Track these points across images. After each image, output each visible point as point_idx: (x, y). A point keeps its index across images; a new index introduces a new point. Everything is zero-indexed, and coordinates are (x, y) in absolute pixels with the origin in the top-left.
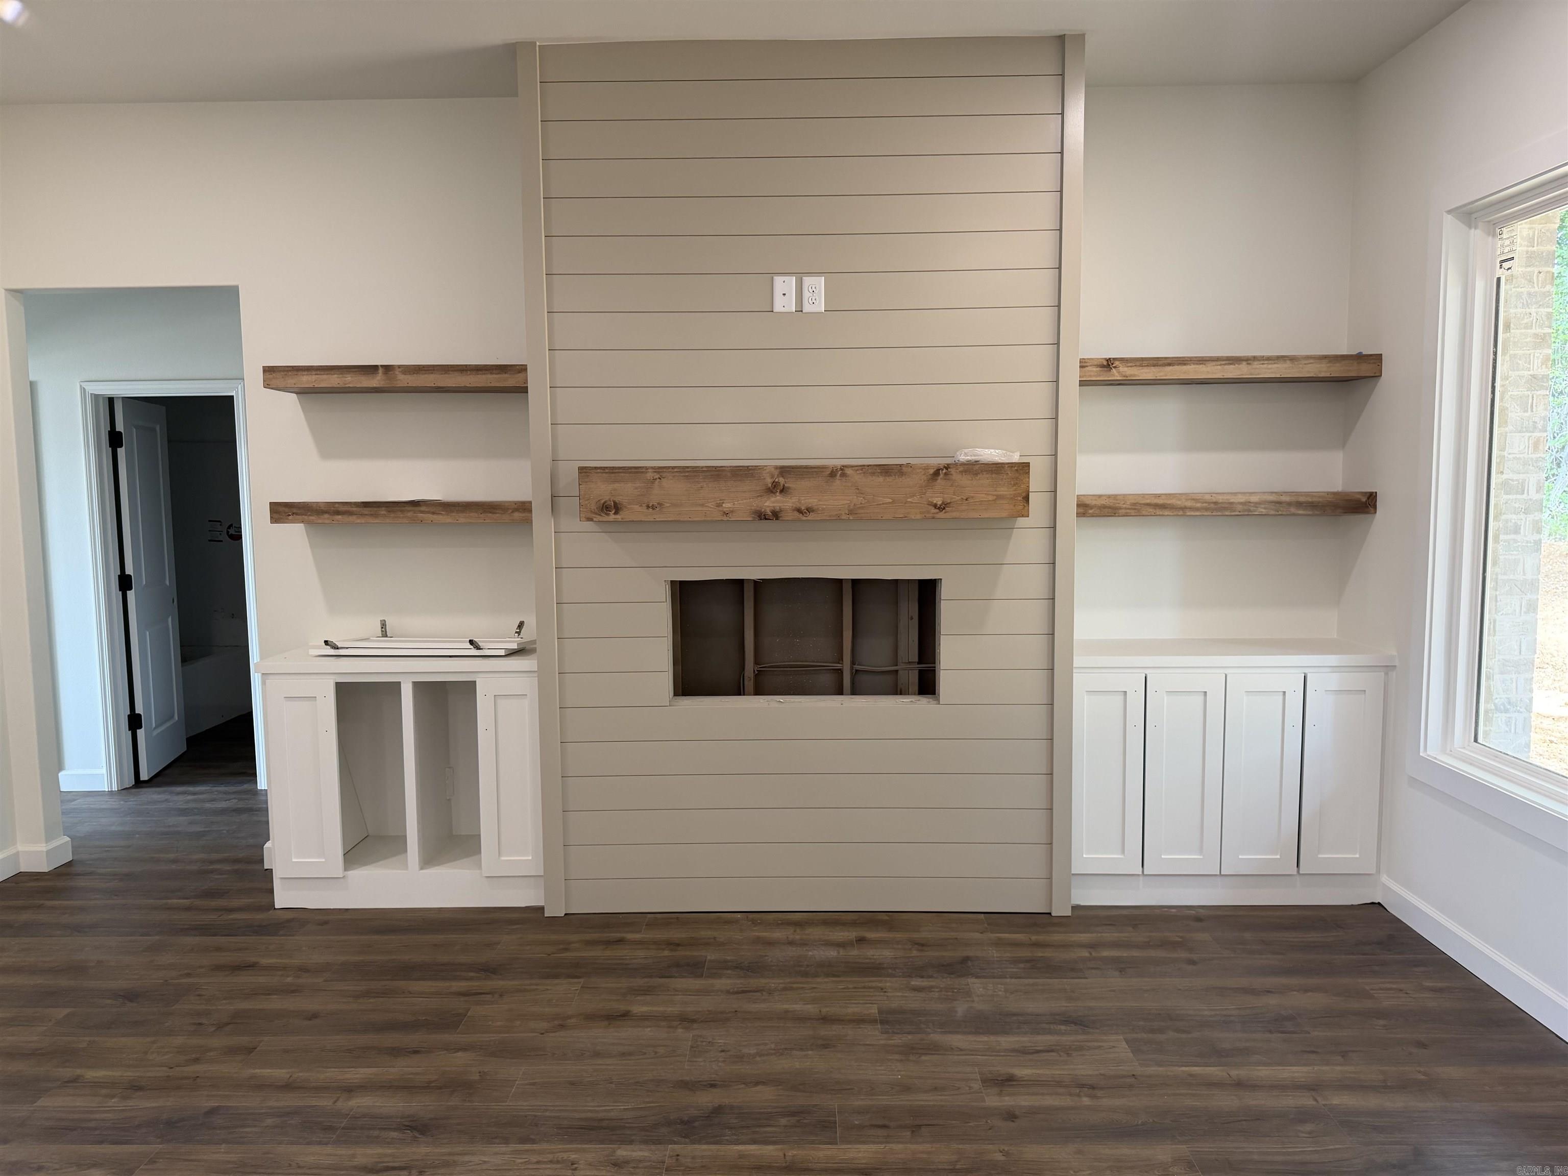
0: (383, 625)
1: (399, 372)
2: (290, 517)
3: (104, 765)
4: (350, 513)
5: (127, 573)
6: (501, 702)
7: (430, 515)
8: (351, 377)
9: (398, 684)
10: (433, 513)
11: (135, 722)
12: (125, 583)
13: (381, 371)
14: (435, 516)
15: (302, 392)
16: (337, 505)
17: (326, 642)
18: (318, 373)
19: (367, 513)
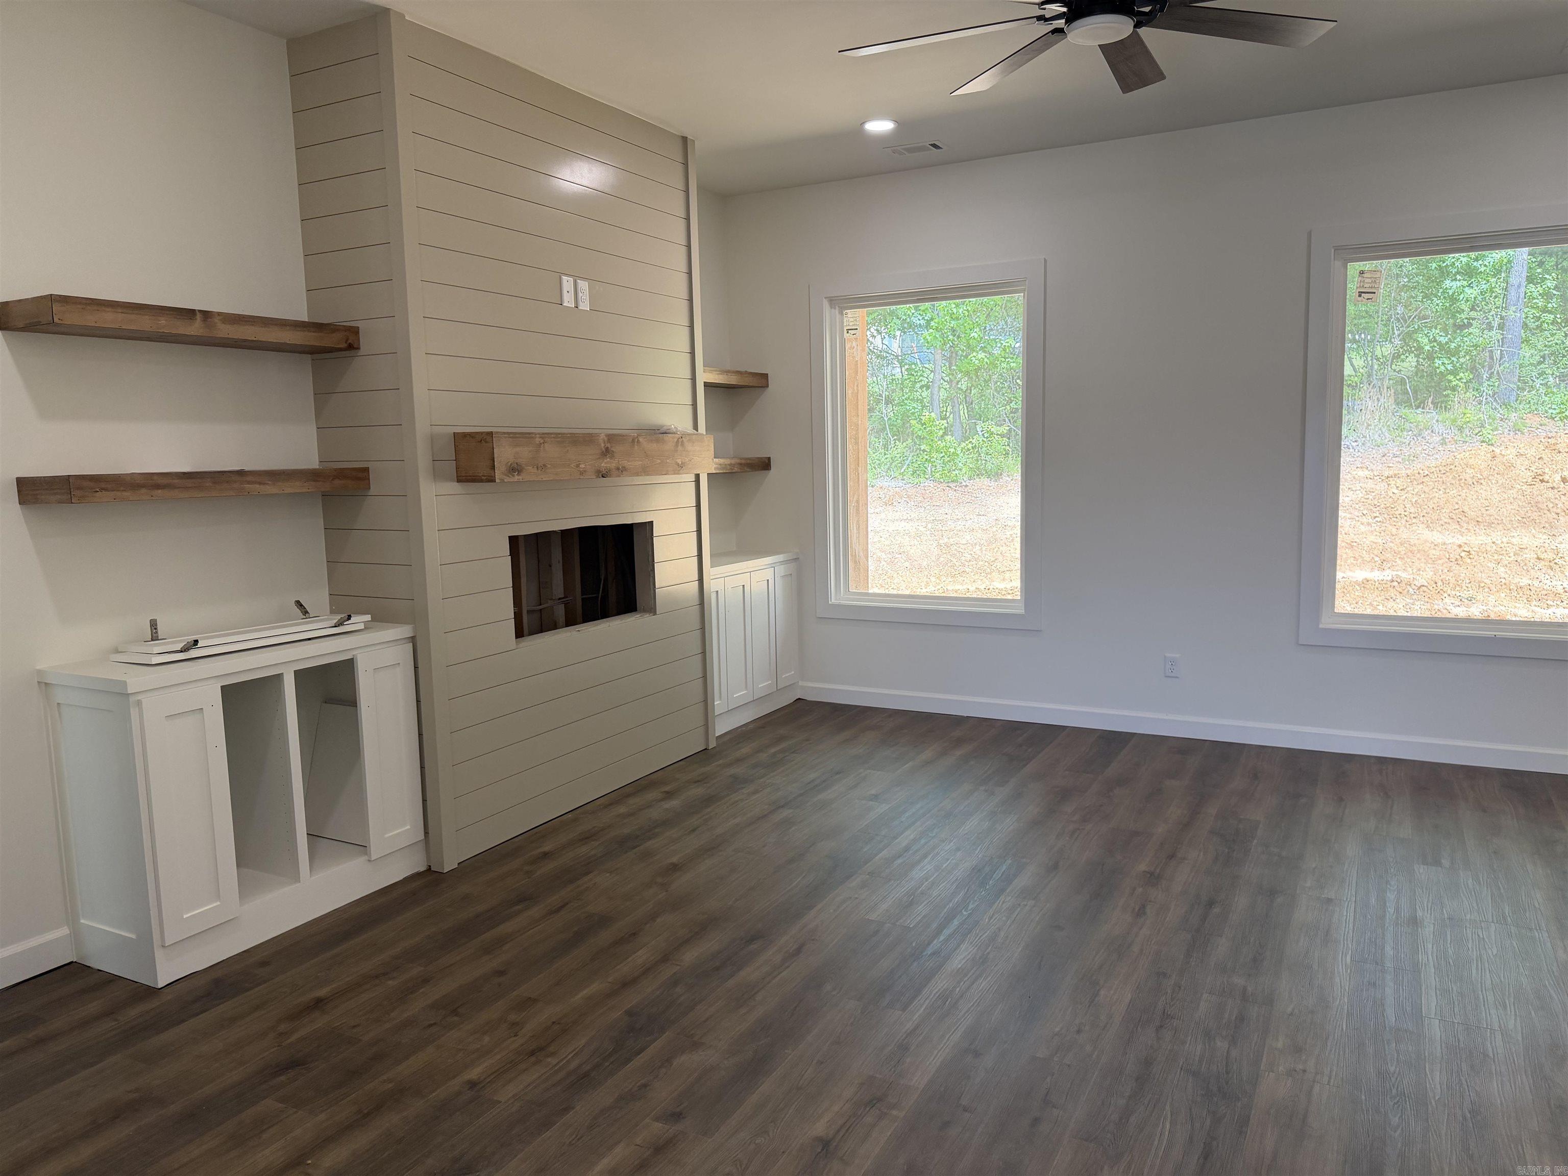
0: (154, 624)
1: (219, 320)
6: (378, 676)
7: (258, 486)
8: (166, 320)
9: (280, 676)
10: (260, 483)
13: (198, 316)
14: (262, 486)
16: (155, 477)
18: (125, 310)
19: (190, 486)
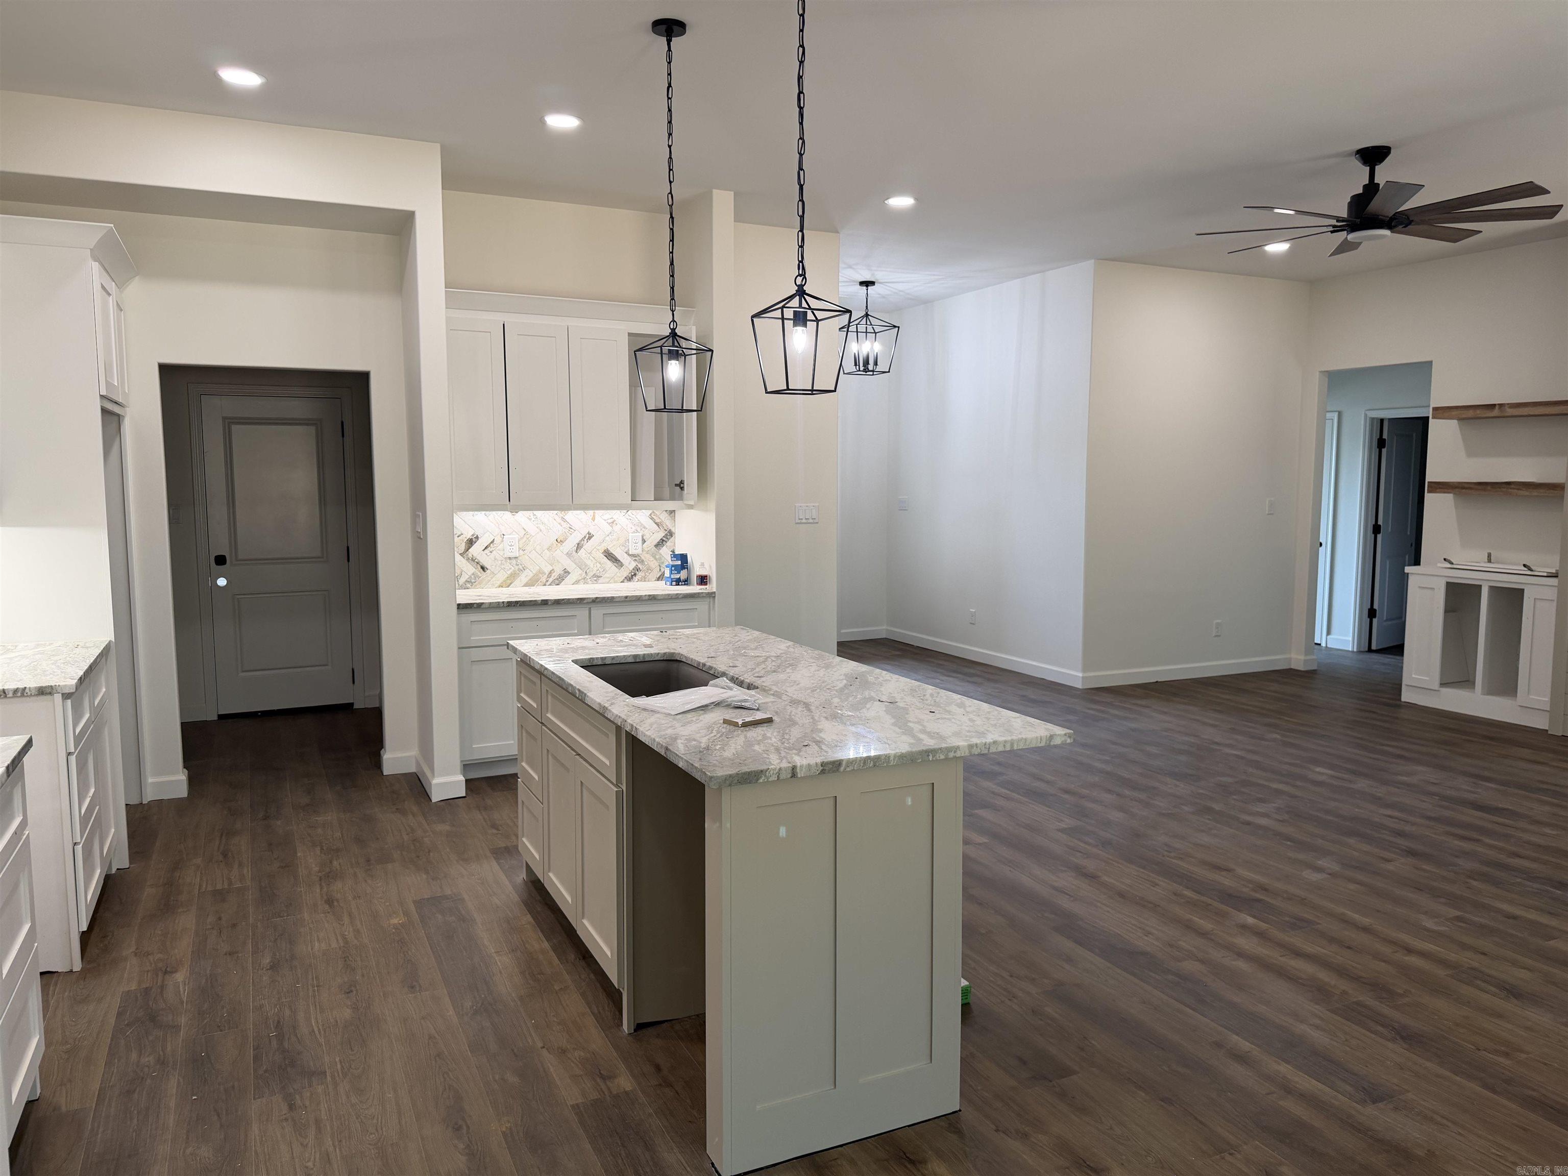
0: (1489, 555)
1: (1507, 407)
2: (1438, 490)
3: (1351, 635)
4: (1471, 488)
5: (1379, 523)
6: (1538, 603)
7: (1516, 491)
8: (1480, 411)
9: (1480, 586)
10: (1518, 489)
11: (1372, 613)
12: (1376, 529)
13: (1498, 406)
15: (1460, 419)
17: (1445, 559)
19: (1480, 488)
